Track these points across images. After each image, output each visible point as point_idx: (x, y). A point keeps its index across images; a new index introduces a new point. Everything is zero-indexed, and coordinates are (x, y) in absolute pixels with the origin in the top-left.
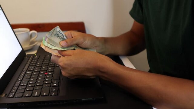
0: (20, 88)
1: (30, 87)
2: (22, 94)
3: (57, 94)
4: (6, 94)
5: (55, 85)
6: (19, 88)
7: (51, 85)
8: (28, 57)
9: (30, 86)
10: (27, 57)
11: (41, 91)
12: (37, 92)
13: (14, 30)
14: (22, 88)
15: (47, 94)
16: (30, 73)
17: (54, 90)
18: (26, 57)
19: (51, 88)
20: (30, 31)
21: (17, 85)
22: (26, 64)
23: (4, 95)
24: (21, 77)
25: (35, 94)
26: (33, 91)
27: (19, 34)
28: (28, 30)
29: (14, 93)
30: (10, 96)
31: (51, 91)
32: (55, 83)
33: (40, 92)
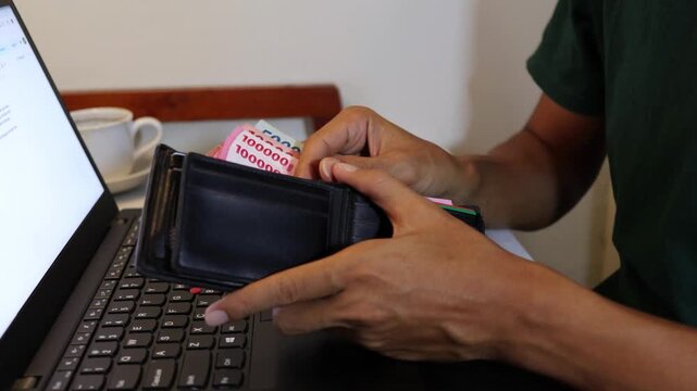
0: (95, 352)
1: (132, 347)
2: (101, 377)
3: (241, 383)
4: (38, 378)
5: (232, 340)
6: (88, 354)
7: (215, 339)
8: (126, 221)
9: (132, 342)
10: (121, 222)
11: (177, 365)
12: (159, 372)
13: (74, 114)
14: (101, 351)
15: (201, 383)
16: (134, 288)
17: (228, 362)
18: (117, 219)
19: (215, 352)
20: (135, 118)
21: (81, 338)
22: (118, 251)
23: (30, 381)
24: (98, 304)
25: (153, 379)
26: (146, 366)
27: (94, 131)
28: (127, 114)
29: (69, 374)
30: (54, 385)
31: (217, 368)
32: (230, 334)
33: (172, 370)
